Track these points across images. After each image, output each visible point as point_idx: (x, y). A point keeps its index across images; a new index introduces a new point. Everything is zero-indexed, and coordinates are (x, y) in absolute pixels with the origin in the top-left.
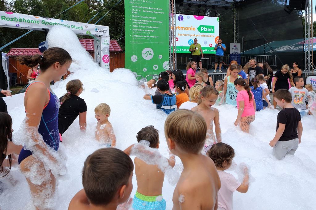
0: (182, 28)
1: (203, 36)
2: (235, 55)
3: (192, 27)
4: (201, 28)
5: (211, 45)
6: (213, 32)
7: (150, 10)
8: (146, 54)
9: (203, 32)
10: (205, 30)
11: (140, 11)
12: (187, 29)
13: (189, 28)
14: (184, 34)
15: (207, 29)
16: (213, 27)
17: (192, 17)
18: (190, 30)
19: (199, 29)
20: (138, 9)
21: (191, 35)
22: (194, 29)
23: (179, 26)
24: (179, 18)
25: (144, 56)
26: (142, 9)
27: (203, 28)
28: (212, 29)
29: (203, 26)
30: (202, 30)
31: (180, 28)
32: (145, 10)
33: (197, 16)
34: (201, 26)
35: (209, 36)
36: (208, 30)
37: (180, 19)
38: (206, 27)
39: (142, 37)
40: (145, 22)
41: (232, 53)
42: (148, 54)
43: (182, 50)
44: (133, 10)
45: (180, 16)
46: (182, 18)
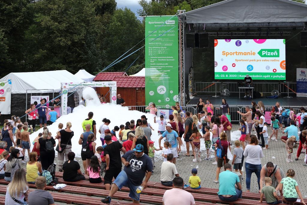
0: (240, 54)
1: (264, 61)
2: (303, 82)
3: (251, 51)
4: (263, 52)
5: (275, 71)
6: (278, 56)
7: (163, 59)
8: (160, 90)
9: (265, 56)
10: (268, 54)
11: (156, 60)
12: (245, 54)
13: (248, 53)
14: (242, 60)
15: (269, 53)
16: (278, 51)
17: (251, 41)
18: (250, 55)
19: (260, 53)
20: (155, 59)
21: (250, 61)
22: (254, 54)
23: (236, 52)
24: (236, 44)
25: (159, 92)
26: (158, 59)
27: (265, 52)
28: (276, 53)
29: (265, 50)
30: (263, 54)
31: (237, 54)
32: (160, 59)
33: (258, 40)
34: (262, 50)
35: (272, 61)
36: (271, 54)
37: (238, 44)
38: (269, 50)
39: (157, 78)
40: (160, 67)
41: (300, 80)
42: (162, 90)
43: (240, 76)
44: (151, 60)
45: (237, 41)
46: (240, 43)
